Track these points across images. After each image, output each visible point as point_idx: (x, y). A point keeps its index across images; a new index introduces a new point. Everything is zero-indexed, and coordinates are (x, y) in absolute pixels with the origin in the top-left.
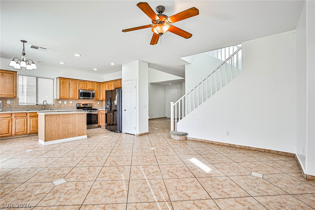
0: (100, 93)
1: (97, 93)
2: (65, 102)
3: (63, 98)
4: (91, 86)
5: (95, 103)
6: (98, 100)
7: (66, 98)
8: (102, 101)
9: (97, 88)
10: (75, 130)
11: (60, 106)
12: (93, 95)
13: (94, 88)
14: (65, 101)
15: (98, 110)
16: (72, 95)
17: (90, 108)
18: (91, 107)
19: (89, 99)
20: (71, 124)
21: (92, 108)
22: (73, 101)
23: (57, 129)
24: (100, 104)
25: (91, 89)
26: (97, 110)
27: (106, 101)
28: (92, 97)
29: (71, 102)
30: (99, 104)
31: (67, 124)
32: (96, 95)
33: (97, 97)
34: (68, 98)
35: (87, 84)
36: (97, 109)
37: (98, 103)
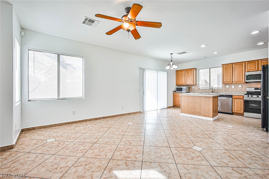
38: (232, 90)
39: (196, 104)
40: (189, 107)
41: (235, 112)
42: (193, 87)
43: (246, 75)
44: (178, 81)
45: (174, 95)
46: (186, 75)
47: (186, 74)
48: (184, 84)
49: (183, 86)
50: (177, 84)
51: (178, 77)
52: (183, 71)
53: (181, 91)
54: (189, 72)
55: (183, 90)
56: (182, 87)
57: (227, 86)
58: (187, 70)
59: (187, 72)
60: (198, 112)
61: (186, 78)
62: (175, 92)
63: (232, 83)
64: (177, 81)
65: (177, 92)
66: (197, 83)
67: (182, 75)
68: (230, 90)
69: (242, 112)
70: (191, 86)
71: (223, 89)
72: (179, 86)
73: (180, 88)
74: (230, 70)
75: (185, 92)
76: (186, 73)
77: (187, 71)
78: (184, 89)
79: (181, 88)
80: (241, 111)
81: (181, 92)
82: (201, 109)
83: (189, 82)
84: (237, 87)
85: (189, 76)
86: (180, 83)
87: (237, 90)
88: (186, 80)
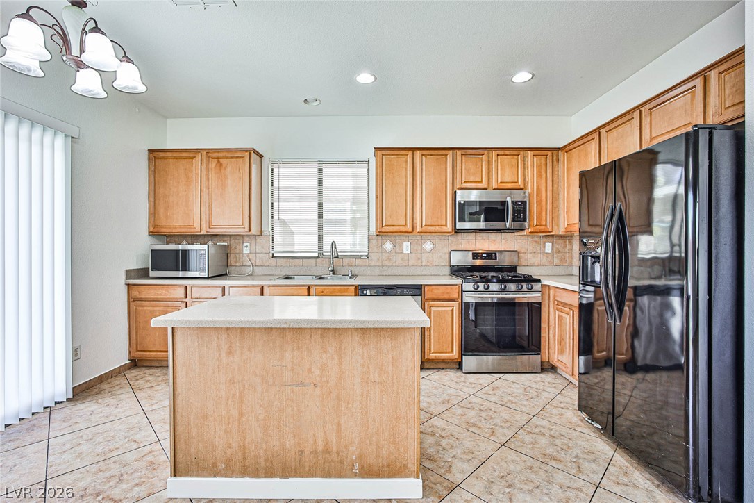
0: (555, 199)
1: (539, 202)
2: (407, 247)
3: (391, 229)
4: (507, 170)
5: (530, 248)
6: (549, 236)
7: (403, 229)
8: (565, 237)
9: (539, 176)
10: (339, 431)
11: (389, 259)
12: (520, 212)
13: (524, 176)
14: (405, 241)
15: (545, 282)
16: (426, 217)
17: (509, 274)
18: (513, 269)
19: (498, 230)
20: (318, 391)
21: (520, 270)
22: (437, 241)
23: (235, 413)
24: (559, 252)
25: (509, 186)
26: (537, 287)
27: (580, 237)
28: (513, 220)
29: (428, 246)
30: (553, 253)
31: (288, 389)
32: (533, 211)
33: (539, 219)
34: (409, 228)
35: (489, 163)
36: (539, 281)
37: (548, 247)
38: (403, 259)
39: (300, 384)
40: (241, 415)
41: (433, 356)
42: (246, 248)
43: (460, 204)
44: (161, 211)
45: (135, 293)
46: (208, 179)
47: (207, 175)
48: (196, 230)
49: (195, 238)
50: (156, 226)
51: (161, 191)
52: (192, 155)
53: (185, 268)
54: (229, 169)
55: (192, 261)
56: (189, 247)
57: (388, 246)
58: (215, 155)
59: (213, 163)
60: (320, 449)
61: (209, 194)
62: (144, 273)
63: (413, 231)
64: (153, 214)
65: (152, 273)
66: (267, 227)
67: (189, 180)
68: (397, 259)
69: (455, 354)
70: (233, 243)
71: (374, 257)
72: (169, 238)
73: (177, 251)
74: (404, 174)
75: (204, 274)
76: (208, 170)
77: (218, 158)
78: (199, 256)
79: (185, 253)
80: (452, 352)
81: (181, 274)
82: (339, 424)
83: (227, 220)
84: (420, 248)
85: (223, 186)
86: (176, 222)
87: (419, 259)
88: (210, 207)
